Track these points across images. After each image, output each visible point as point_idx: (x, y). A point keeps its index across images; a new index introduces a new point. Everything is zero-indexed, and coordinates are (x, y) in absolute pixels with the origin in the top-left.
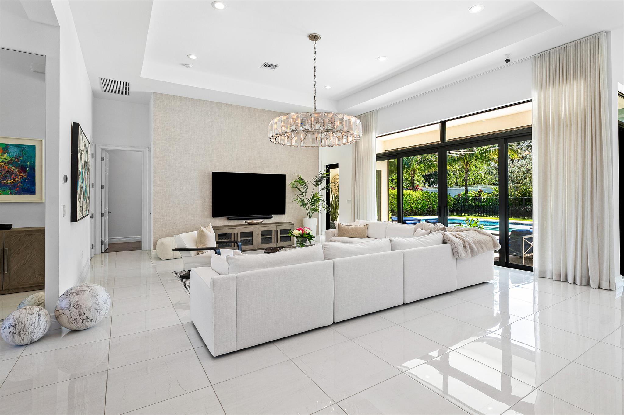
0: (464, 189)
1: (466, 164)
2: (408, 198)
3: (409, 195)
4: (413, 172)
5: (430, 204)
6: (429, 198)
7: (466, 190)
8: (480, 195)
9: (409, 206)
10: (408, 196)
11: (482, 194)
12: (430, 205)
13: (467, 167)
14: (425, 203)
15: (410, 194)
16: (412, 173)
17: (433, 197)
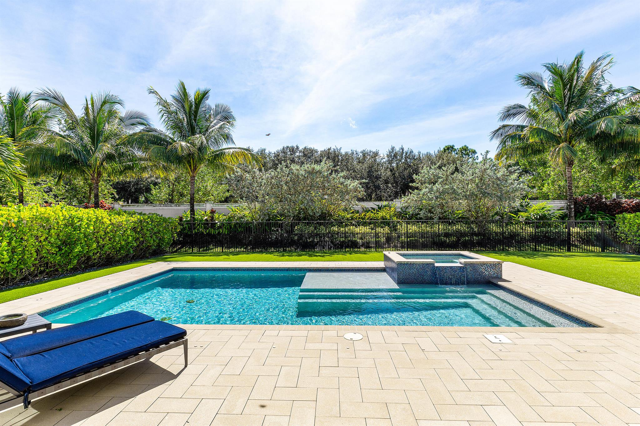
0: (189, 207)
1: (193, 170)
2: (92, 228)
3: (94, 220)
4: (96, 176)
5: (142, 237)
6: (141, 224)
7: (192, 211)
8: (212, 218)
9: (95, 245)
10: (92, 223)
11: (216, 215)
12: (141, 239)
13: (194, 175)
14: (131, 236)
15: (97, 218)
16: (93, 176)
17: (147, 223)
